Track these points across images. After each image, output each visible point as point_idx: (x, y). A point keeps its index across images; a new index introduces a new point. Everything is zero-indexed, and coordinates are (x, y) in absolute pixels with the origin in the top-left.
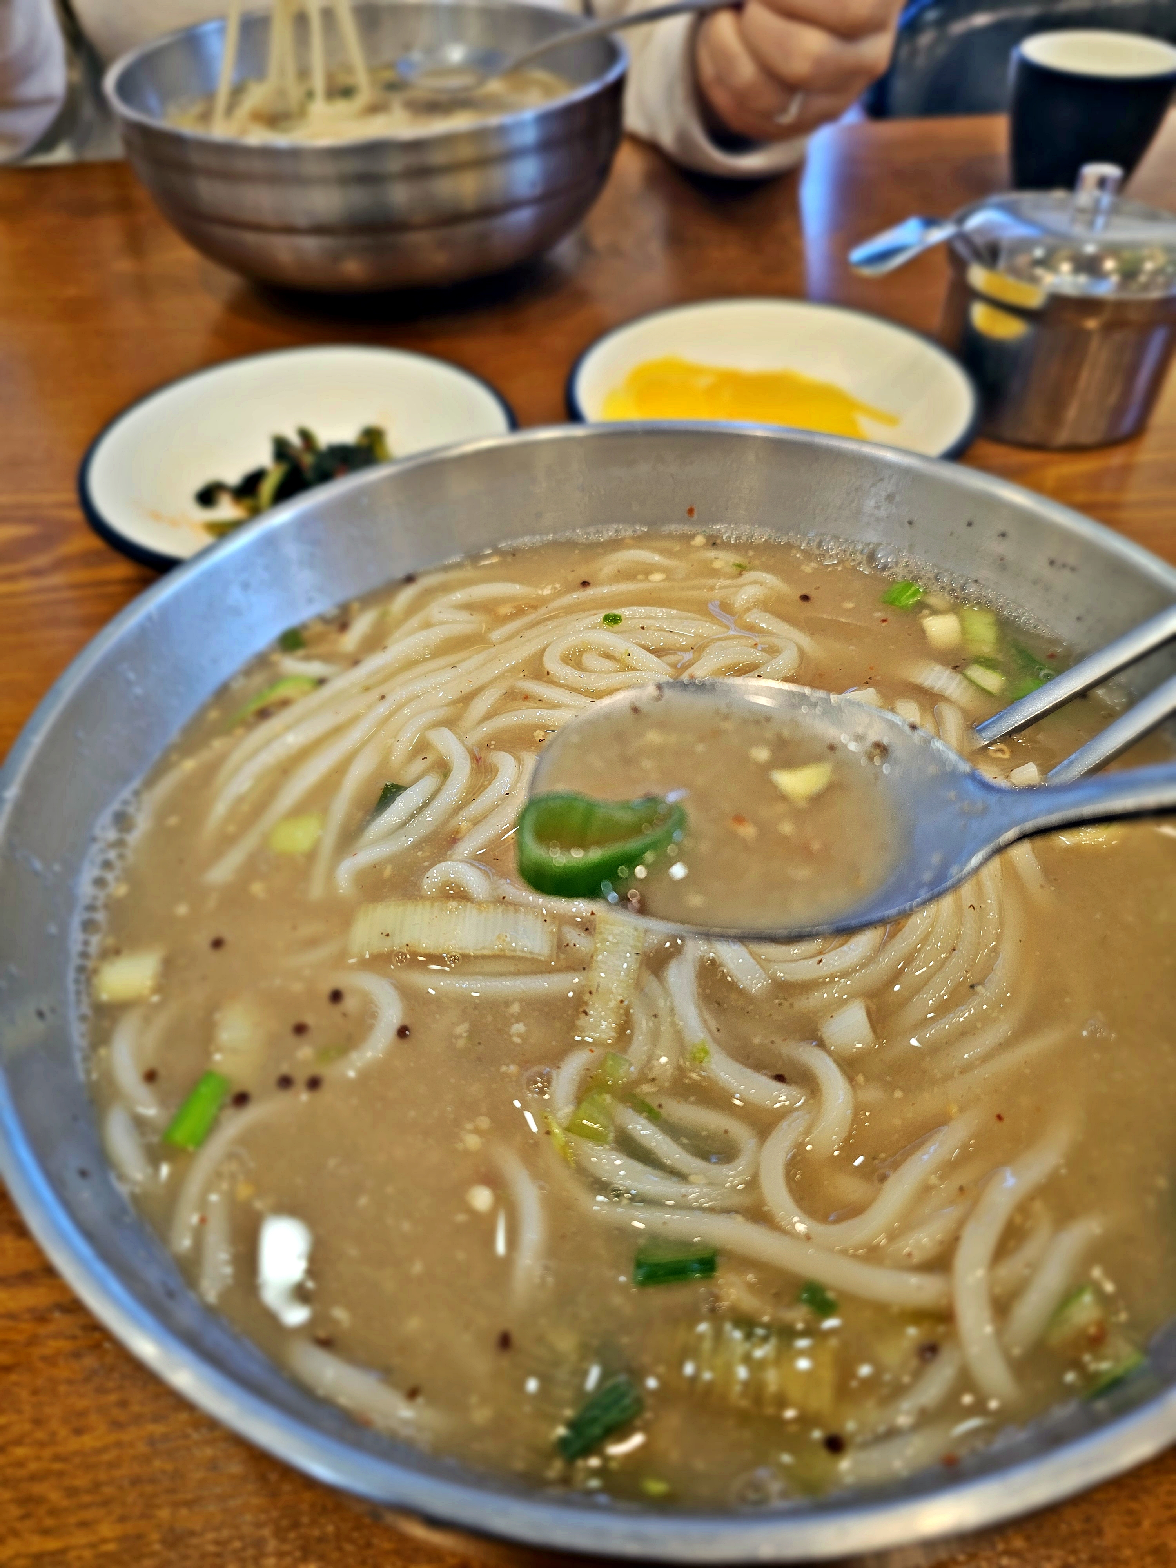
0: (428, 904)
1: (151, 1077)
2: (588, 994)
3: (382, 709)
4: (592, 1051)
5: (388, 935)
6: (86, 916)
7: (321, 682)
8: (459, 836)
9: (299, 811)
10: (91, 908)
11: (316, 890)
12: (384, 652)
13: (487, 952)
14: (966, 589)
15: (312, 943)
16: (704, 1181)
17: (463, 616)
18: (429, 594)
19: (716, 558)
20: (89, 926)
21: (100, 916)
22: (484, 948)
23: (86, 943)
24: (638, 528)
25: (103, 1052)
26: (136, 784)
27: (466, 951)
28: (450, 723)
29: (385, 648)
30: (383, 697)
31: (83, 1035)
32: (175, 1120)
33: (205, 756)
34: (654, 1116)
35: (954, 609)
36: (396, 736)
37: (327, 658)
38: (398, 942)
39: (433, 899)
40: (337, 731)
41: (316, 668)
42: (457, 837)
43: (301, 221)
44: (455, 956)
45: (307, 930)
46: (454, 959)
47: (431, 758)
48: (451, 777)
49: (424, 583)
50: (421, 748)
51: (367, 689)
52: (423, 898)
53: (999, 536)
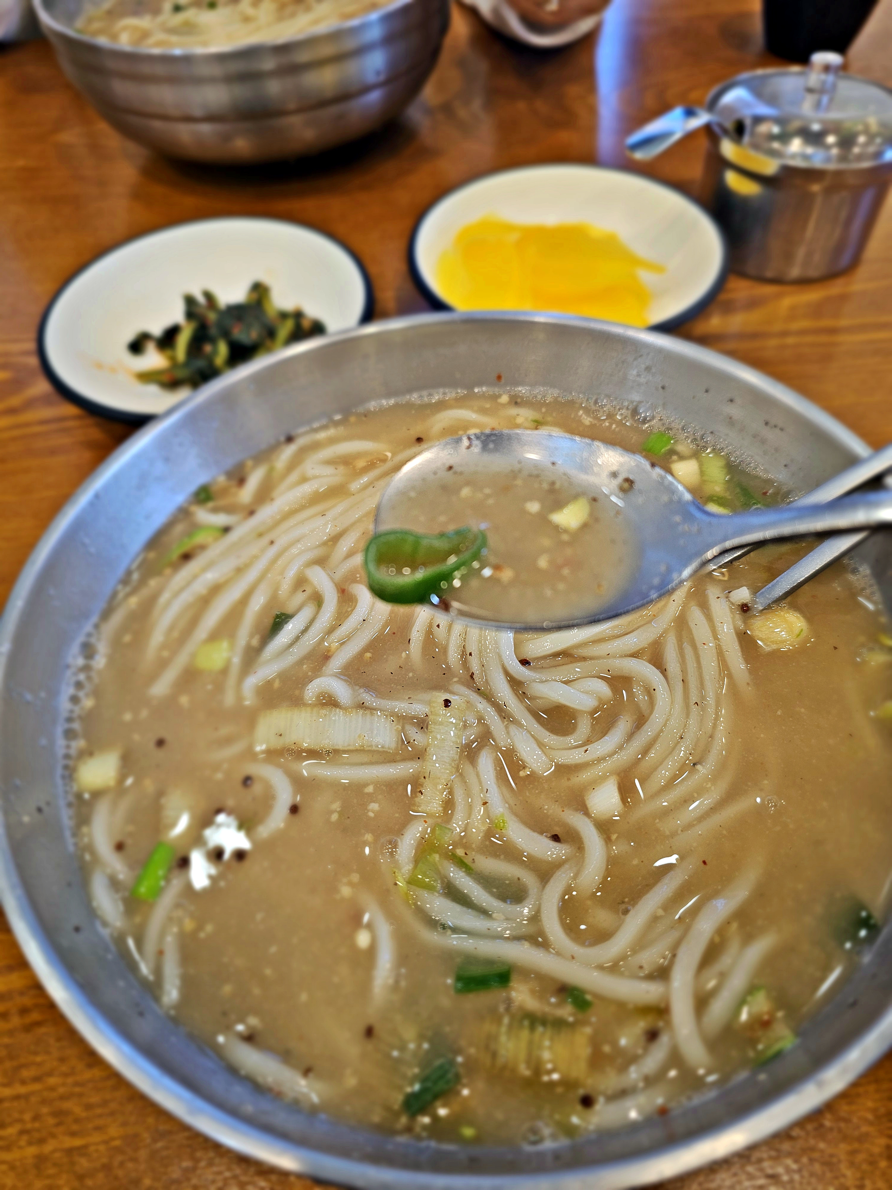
0: (309, 709)
1: (120, 847)
2: (423, 778)
3: (272, 551)
4: (425, 822)
5: (281, 735)
6: (67, 726)
7: (226, 530)
8: (330, 654)
9: (214, 636)
10: (69, 720)
11: (229, 699)
12: (272, 505)
13: (351, 748)
14: (704, 439)
15: (228, 741)
16: (503, 917)
17: (329, 470)
18: (304, 451)
19: (518, 415)
20: (70, 734)
21: (76, 726)
22: (349, 745)
23: (68, 747)
24: (459, 391)
25: (85, 830)
26: (94, 619)
27: (337, 747)
28: (321, 562)
29: (272, 500)
30: (272, 542)
31: (70, 818)
32: (138, 880)
33: (145, 592)
34: (468, 870)
35: (696, 455)
36: (282, 573)
37: (229, 510)
38: (289, 739)
39: (313, 706)
40: (240, 571)
41: (221, 519)
42: (328, 655)
43: (198, 112)
44: (329, 751)
45: (225, 731)
46: (328, 752)
47: (309, 591)
48: (324, 606)
49: (300, 442)
50: (301, 582)
51: (260, 535)
52: (305, 705)
53: (728, 401)
